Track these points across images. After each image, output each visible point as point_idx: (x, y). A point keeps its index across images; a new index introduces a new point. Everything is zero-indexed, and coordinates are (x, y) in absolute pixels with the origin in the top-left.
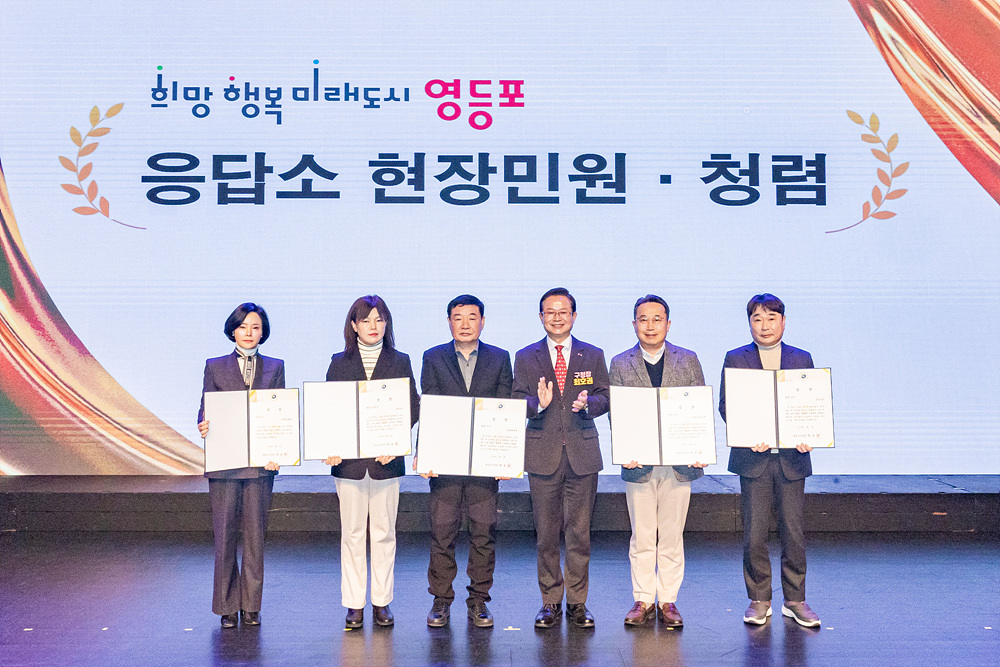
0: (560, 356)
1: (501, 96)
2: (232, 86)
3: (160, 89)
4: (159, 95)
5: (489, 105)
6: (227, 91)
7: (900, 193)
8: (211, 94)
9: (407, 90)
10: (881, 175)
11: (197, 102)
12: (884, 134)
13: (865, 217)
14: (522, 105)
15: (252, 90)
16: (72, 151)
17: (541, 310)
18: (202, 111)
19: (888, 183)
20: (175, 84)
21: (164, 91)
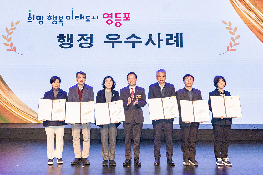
0: (133, 91)
1: (124, 18)
2: (49, 16)
3: (30, 17)
4: (30, 18)
5: (121, 20)
6: (48, 17)
7: (238, 44)
8: (44, 18)
9: (98, 16)
10: (232, 38)
11: (40, 20)
12: (233, 27)
13: (228, 51)
14: (130, 20)
15: (55, 17)
16: (6, 34)
17: (127, 78)
18: (41, 23)
19: (234, 41)
20: (34, 15)
21: (31, 17)
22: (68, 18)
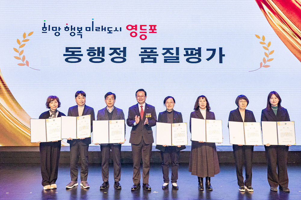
0: (142, 109)
1: (150, 30)
2: (67, 27)
3: (44, 27)
5: (146, 32)
7: (271, 60)
8: (60, 29)
9: (121, 28)
10: (266, 54)
11: (56, 31)
12: (267, 42)
13: (261, 67)
14: (156, 32)
15: (73, 28)
16: (17, 46)
18: (57, 34)
19: (268, 56)
20: (49, 26)
22: (88, 29)
